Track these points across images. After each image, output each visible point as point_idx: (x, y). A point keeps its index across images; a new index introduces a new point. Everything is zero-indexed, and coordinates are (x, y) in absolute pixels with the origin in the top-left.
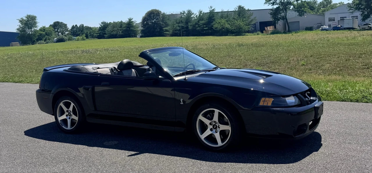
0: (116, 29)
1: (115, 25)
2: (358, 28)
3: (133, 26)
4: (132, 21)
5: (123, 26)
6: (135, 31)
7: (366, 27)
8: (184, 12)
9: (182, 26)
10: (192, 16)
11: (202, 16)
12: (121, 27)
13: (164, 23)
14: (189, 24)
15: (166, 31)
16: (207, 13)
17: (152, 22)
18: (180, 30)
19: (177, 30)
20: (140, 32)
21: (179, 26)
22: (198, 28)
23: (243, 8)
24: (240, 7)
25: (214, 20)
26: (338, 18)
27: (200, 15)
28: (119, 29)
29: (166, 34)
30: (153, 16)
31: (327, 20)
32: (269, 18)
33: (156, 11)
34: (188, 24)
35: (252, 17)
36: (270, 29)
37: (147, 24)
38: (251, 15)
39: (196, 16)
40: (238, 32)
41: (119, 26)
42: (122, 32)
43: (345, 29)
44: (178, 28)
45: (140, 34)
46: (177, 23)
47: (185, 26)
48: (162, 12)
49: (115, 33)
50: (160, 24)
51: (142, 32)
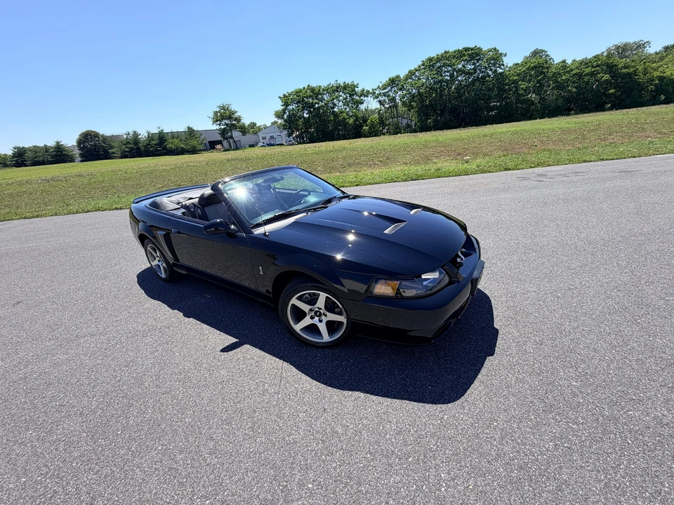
0: (40, 154)
1: (35, 149)
2: (286, 144)
3: (64, 151)
4: (61, 144)
5: (50, 151)
6: (69, 155)
7: (291, 143)
8: (129, 133)
9: (132, 148)
10: (140, 137)
11: (151, 137)
12: (47, 151)
13: (108, 145)
14: (140, 144)
15: (113, 153)
16: (156, 133)
17: (92, 145)
18: (129, 152)
19: (126, 151)
20: (77, 156)
21: (127, 147)
22: (151, 149)
23: (191, 128)
24: (189, 128)
25: (166, 140)
26: (268, 137)
27: (148, 136)
28: (46, 154)
29: (113, 156)
30: (91, 138)
31: (261, 139)
32: (219, 138)
33: (92, 132)
34: (138, 145)
35: (202, 137)
36: (219, 146)
37: (85, 147)
38: (201, 135)
39: (145, 137)
40: (194, 151)
42: (52, 157)
43: (278, 145)
44: (127, 149)
45: (80, 159)
46: (124, 145)
47: (135, 148)
48: (101, 133)
49: (41, 159)
50: (103, 146)
51: (81, 155)
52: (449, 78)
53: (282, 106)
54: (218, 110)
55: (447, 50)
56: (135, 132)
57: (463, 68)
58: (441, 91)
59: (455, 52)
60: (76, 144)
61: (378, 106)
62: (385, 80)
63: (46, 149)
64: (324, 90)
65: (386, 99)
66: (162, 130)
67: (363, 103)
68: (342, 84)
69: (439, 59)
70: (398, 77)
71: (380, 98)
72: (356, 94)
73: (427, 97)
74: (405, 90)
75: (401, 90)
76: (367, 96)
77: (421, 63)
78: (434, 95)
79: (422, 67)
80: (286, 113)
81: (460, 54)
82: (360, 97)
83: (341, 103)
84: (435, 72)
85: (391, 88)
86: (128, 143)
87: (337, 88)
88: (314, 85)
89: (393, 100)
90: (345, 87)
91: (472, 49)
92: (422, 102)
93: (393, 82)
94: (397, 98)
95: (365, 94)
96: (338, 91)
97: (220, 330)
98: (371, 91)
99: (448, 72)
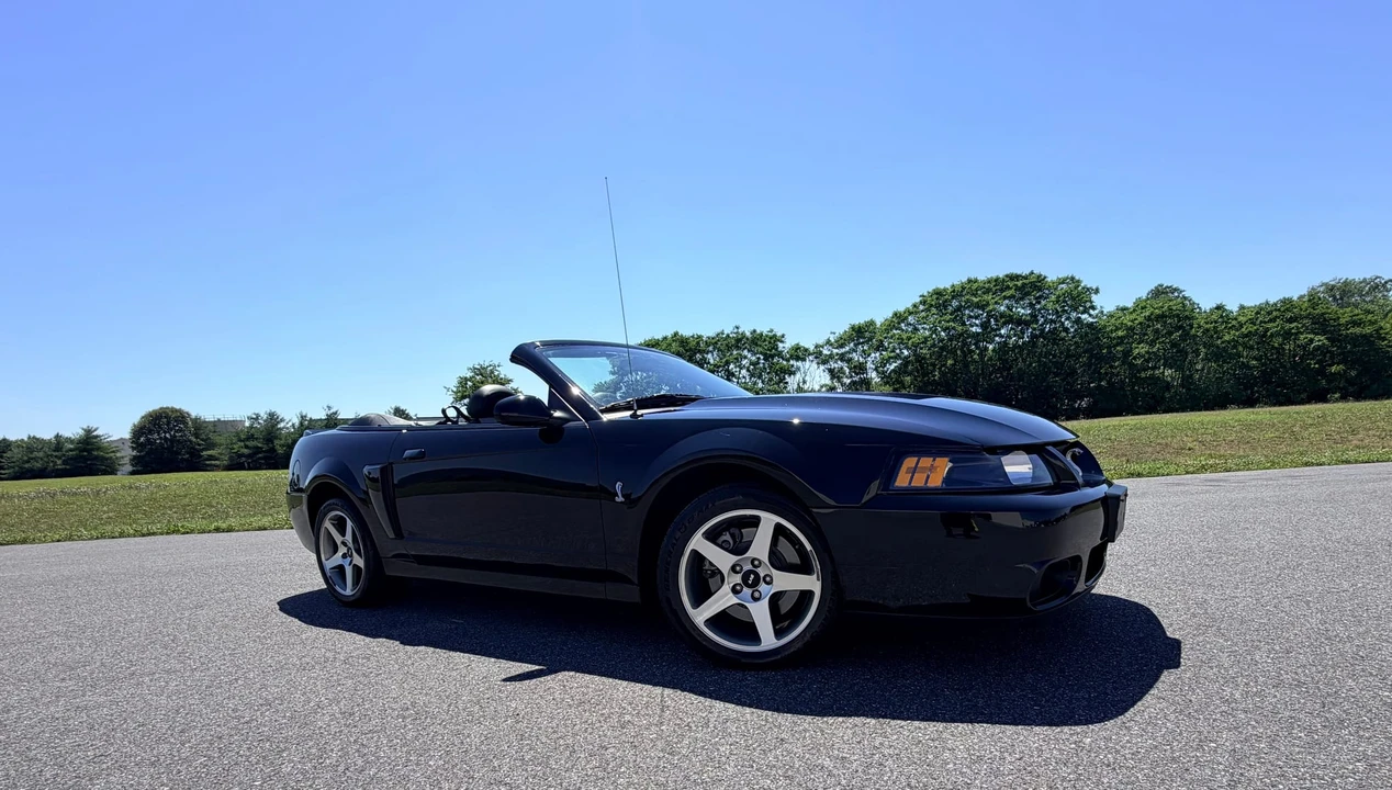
0: (41, 454)
1: (33, 445)
3: (99, 449)
4: (95, 433)
5: (66, 448)
6: (107, 459)
8: (258, 416)
9: (258, 447)
10: (282, 425)
11: (306, 425)
12: (58, 448)
13: (202, 440)
14: (276, 442)
15: (211, 458)
16: (321, 420)
17: (166, 439)
18: (249, 456)
19: (242, 455)
20: (127, 460)
21: (247, 447)
23: (403, 411)
24: (397, 410)
27: (301, 424)
28: (54, 454)
29: (208, 465)
30: (168, 423)
33: (174, 410)
34: (273, 443)
37: (149, 441)
39: (293, 425)
41: (53, 447)
42: (64, 463)
44: (246, 451)
45: (130, 468)
46: (241, 441)
47: (265, 448)
48: (193, 415)
49: (38, 465)
50: (191, 441)
51: (135, 461)
52: (979, 330)
53: (613, 373)
54: (469, 374)
55: (972, 278)
56: (272, 416)
57: (1008, 312)
58: (965, 355)
59: (989, 282)
60: (127, 435)
61: (826, 379)
62: (842, 327)
63: (59, 442)
64: (707, 343)
65: (845, 366)
66: (336, 413)
67: (794, 373)
68: (748, 334)
69: (957, 293)
70: (872, 323)
71: (833, 365)
72: (780, 354)
73: (934, 365)
74: (886, 350)
75: (877, 349)
76: (803, 360)
77: (918, 300)
78: (950, 362)
79: (921, 307)
80: (621, 388)
81: (999, 286)
82: (788, 360)
83: (744, 372)
84: (948, 317)
85: (856, 345)
86: (251, 437)
87: (738, 340)
88: (686, 332)
89: (861, 368)
90: (756, 341)
91: (1026, 278)
92: (925, 374)
93: (860, 333)
94: (869, 365)
95: (799, 353)
96: (738, 348)
97: (498, 658)
98: (812, 348)
99: (976, 318)
